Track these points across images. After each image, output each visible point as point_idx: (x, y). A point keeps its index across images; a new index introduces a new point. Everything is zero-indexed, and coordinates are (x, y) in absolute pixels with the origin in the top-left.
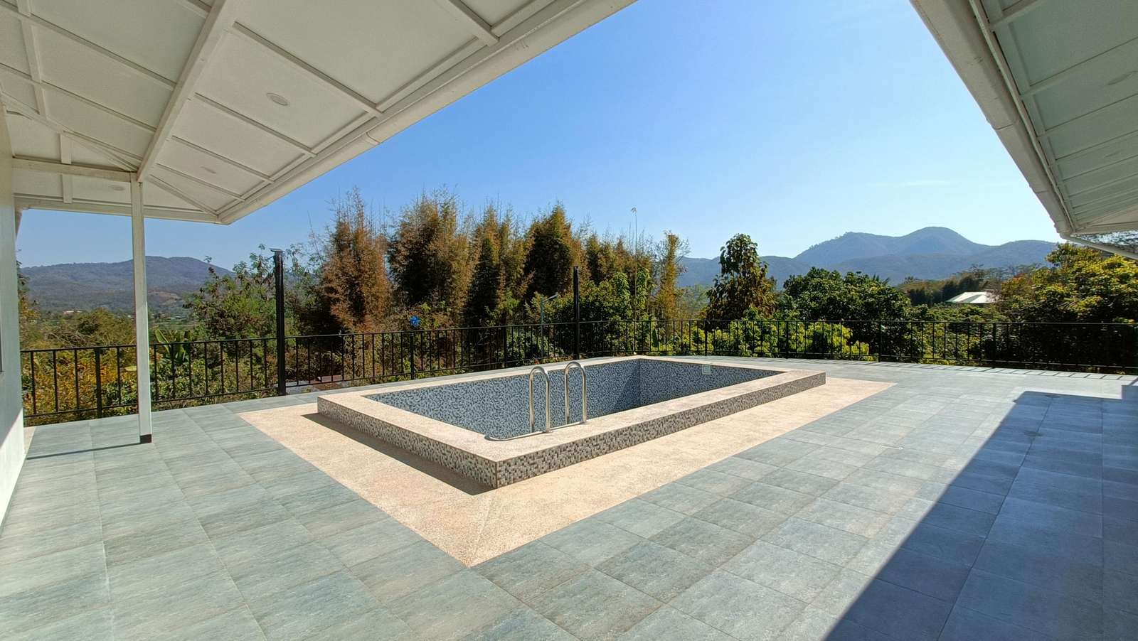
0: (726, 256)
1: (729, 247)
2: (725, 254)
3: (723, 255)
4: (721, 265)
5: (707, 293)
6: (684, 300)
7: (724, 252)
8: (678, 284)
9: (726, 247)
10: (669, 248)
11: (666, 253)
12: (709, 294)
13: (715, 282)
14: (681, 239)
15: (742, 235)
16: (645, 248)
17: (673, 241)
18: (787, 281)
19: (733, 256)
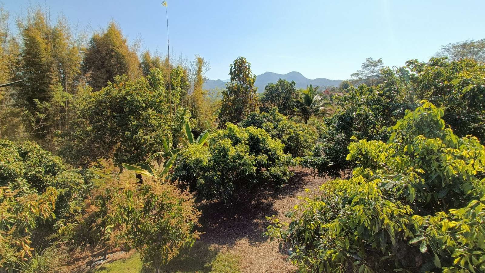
0: (233, 70)
1: (235, 64)
2: (232, 68)
3: (231, 69)
4: (230, 75)
5: (222, 93)
6: (208, 97)
7: (232, 67)
8: (204, 87)
9: (233, 64)
10: (198, 65)
11: (197, 69)
12: (223, 93)
13: (227, 86)
14: (205, 60)
15: (242, 57)
16: (183, 64)
17: (200, 61)
18: (267, 86)
19: (237, 70)
